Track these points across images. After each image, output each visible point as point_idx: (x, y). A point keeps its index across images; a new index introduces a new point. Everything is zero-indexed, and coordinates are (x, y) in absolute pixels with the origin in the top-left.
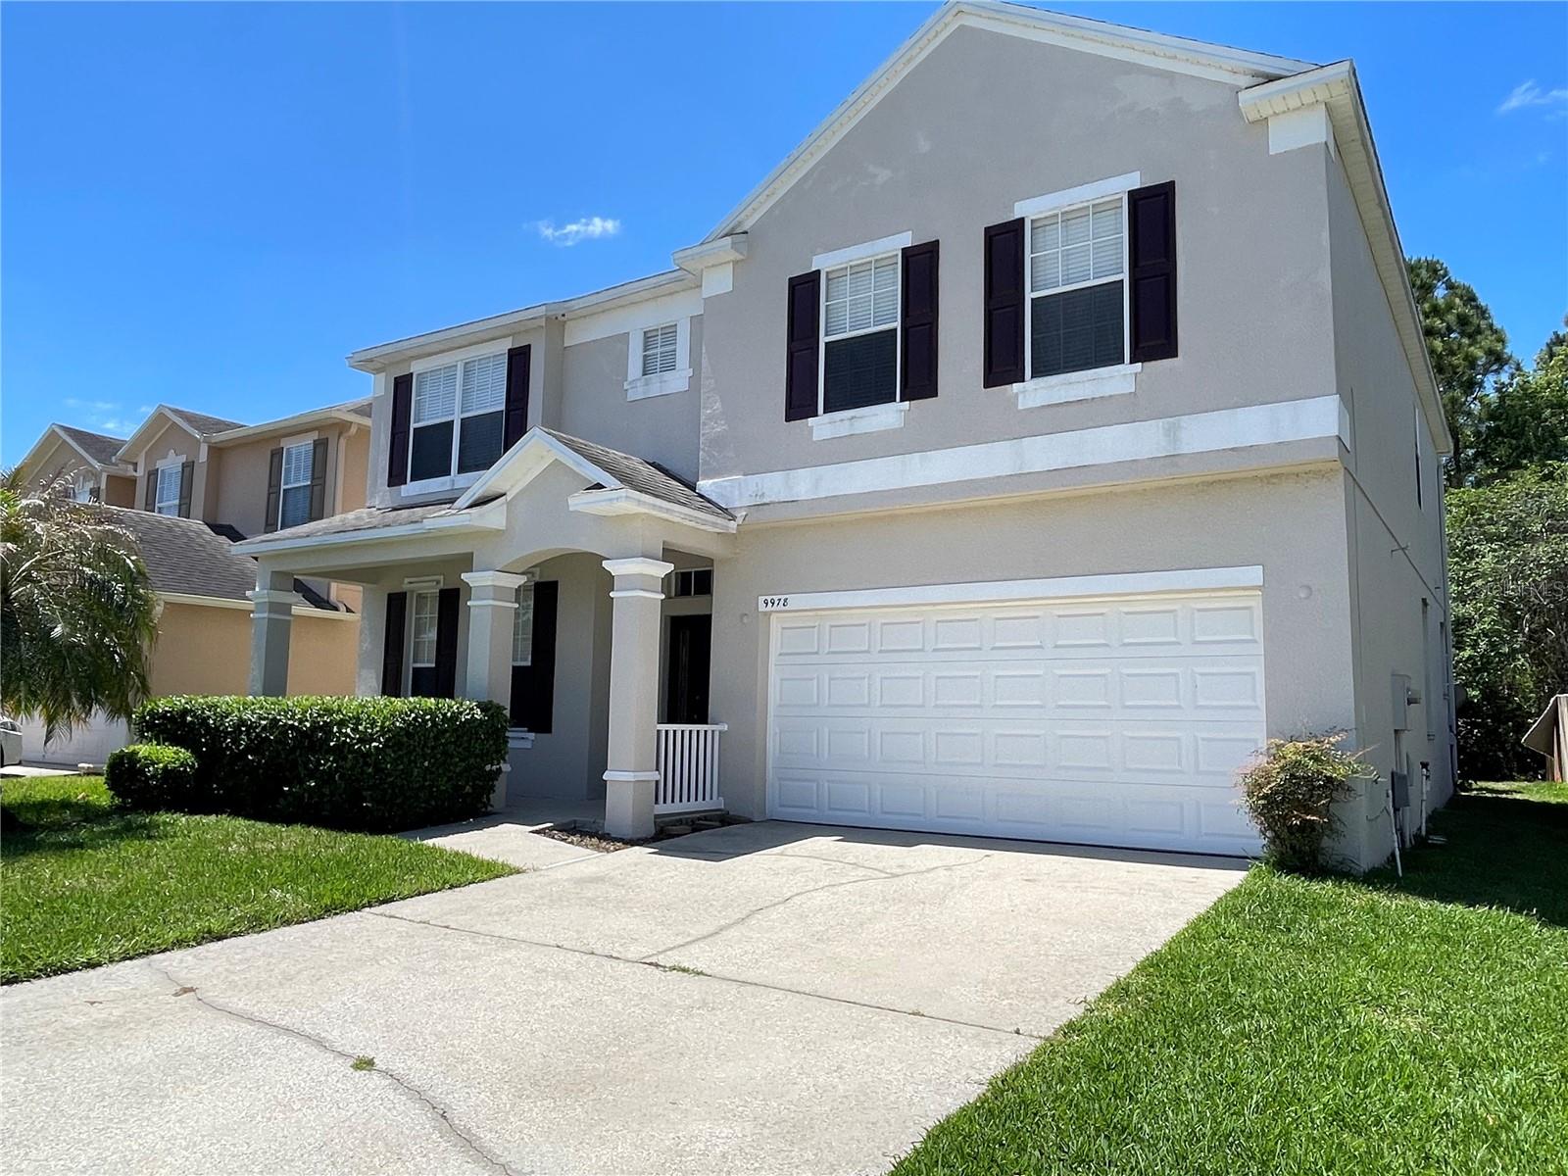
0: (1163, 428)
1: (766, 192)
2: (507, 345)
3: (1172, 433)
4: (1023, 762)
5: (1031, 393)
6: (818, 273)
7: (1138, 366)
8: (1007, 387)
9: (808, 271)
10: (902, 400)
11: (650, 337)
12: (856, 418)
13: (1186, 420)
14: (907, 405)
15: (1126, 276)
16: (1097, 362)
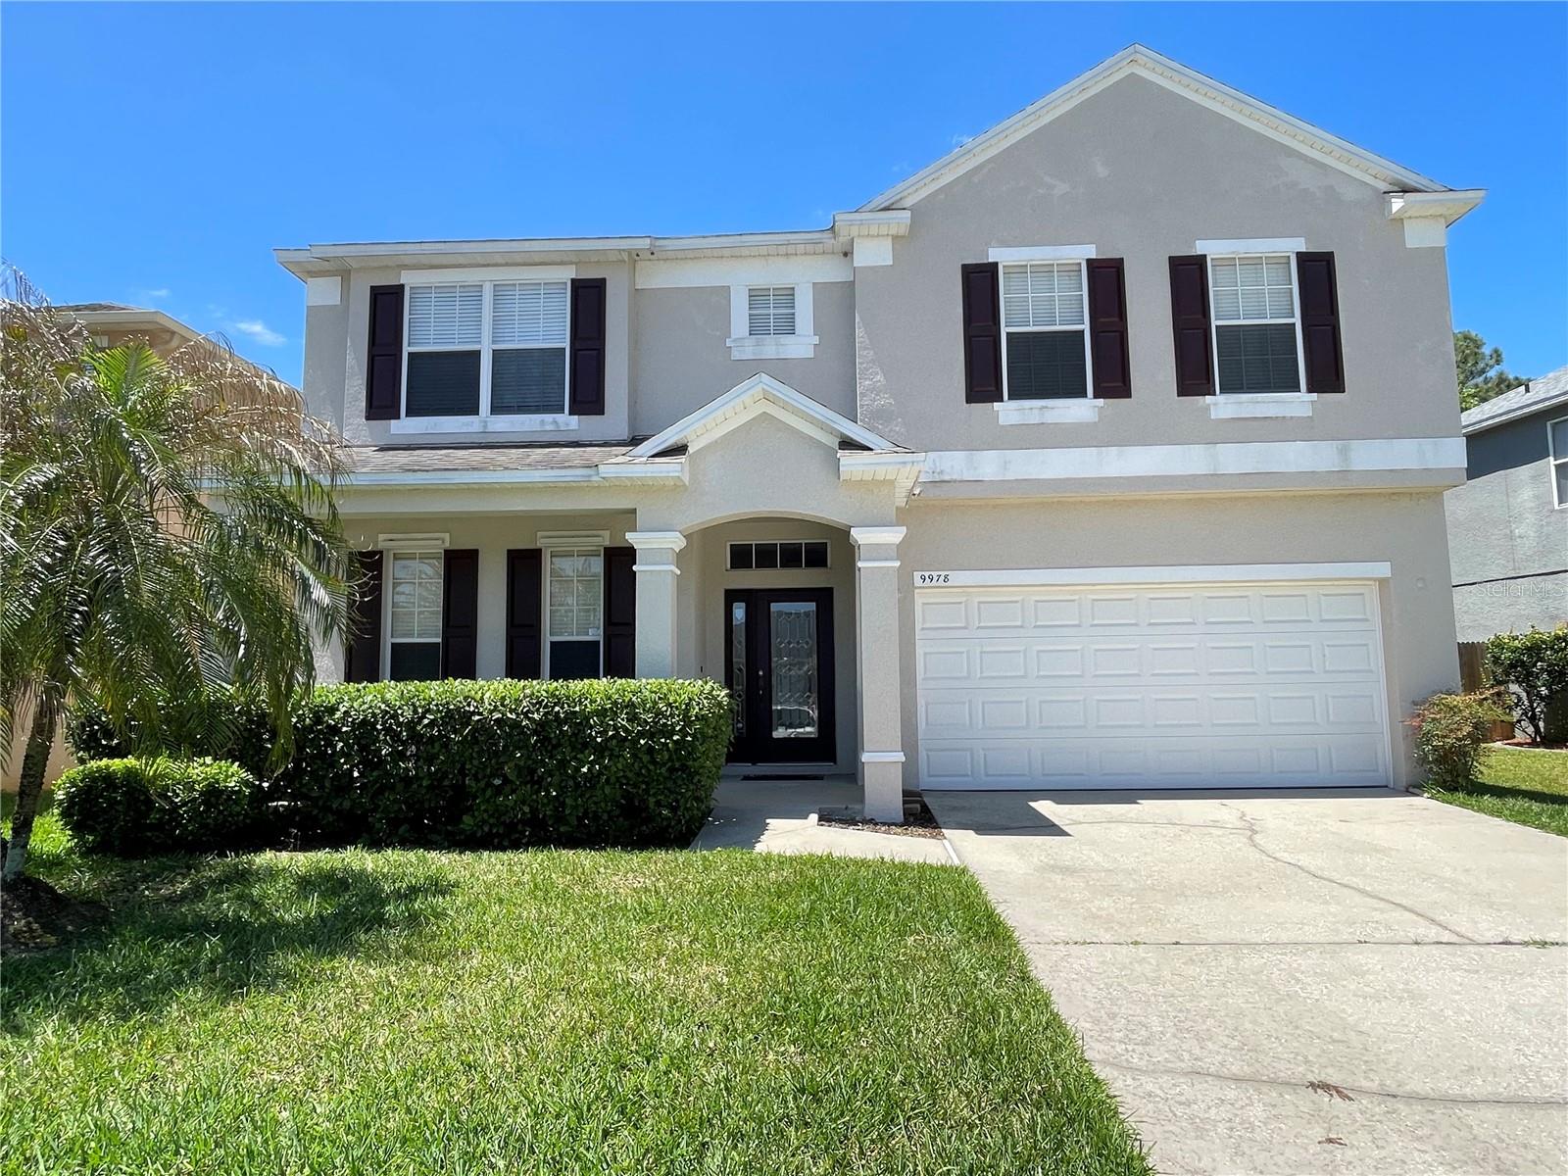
0: (1337, 448)
1: (933, 176)
2: (568, 274)
3: (1344, 453)
4: (1181, 722)
5: (1222, 405)
6: (996, 264)
7: (1315, 396)
8: (1200, 398)
9: (986, 262)
10: (1095, 397)
11: (756, 296)
12: (1046, 407)
13: (1354, 444)
14: (1101, 402)
15: (1297, 320)
16: (1275, 387)
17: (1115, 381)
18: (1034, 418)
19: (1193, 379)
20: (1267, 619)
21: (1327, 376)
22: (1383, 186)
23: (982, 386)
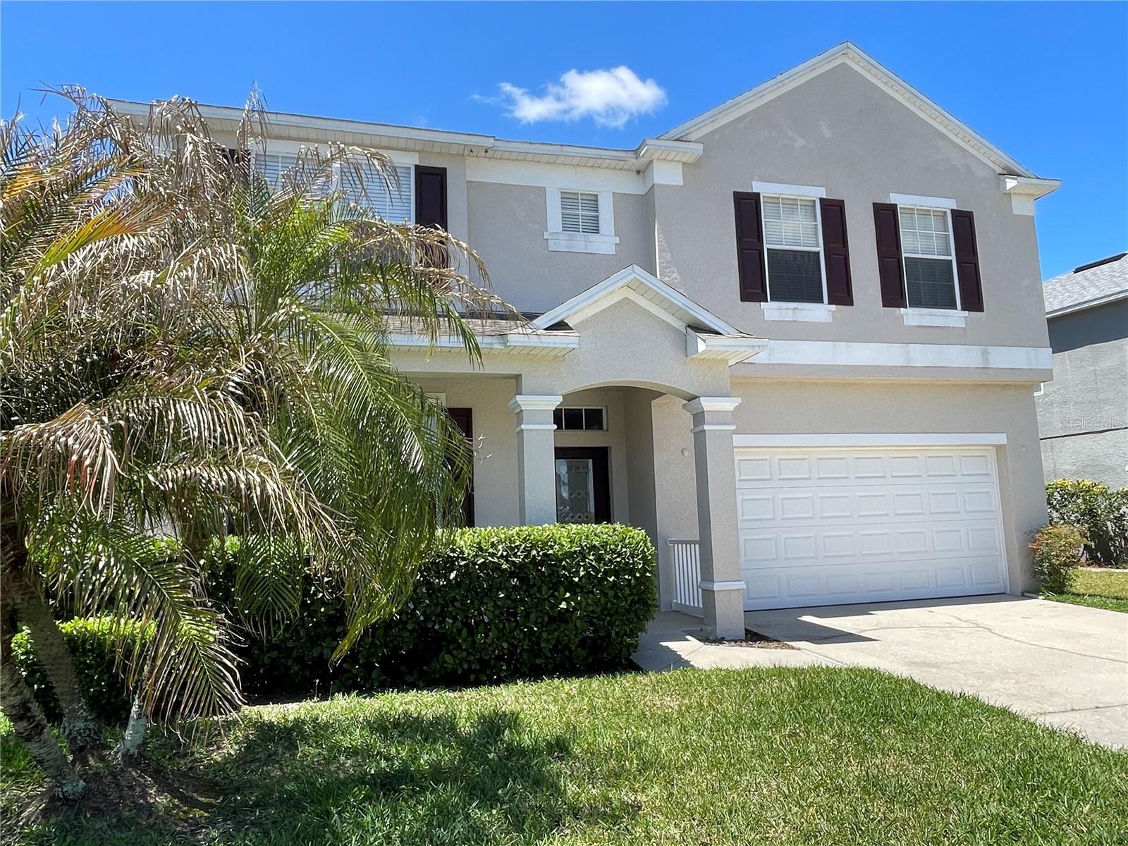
0: (980, 351)
2: (413, 160)
3: (985, 354)
5: (912, 316)
6: (758, 195)
7: (966, 313)
8: (897, 309)
9: (750, 191)
10: (829, 303)
11: (568, 198)
12: (797, 309)
13: (990, 349)
14: (833, 307)
15: (953, 258)
16: (942, 305)
17: (842, 294)
18: (789, 316)
19: (893, 296)
20: (930, 473)
21: (973, 301)
22: (999, 170)
23: (752, 290)
